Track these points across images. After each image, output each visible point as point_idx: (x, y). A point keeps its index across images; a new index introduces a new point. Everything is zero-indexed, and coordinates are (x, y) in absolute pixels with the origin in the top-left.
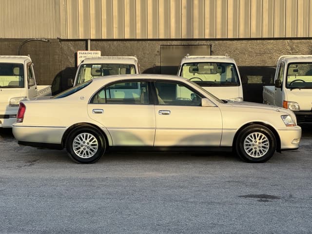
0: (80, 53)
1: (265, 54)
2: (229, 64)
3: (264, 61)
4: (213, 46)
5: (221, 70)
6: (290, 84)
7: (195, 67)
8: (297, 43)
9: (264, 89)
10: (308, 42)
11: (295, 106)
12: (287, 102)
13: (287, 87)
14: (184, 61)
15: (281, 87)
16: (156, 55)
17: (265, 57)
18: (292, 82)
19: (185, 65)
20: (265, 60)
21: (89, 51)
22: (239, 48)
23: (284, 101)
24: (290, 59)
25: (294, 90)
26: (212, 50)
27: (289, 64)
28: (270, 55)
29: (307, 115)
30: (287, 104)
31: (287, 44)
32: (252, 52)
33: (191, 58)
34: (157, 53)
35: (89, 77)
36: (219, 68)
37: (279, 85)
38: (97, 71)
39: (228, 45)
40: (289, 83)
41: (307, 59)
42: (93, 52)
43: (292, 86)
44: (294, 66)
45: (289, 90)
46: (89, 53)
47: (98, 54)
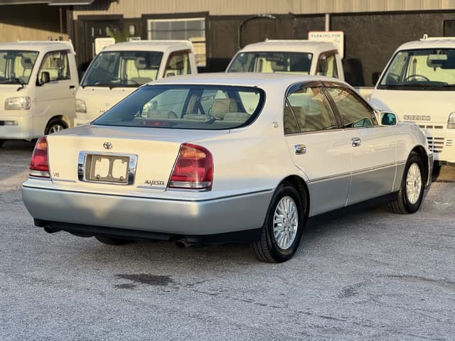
0: (312, 36)
21: (327, 33)
42: (331, 33)
46: (326, 36)
47: (339, 36)
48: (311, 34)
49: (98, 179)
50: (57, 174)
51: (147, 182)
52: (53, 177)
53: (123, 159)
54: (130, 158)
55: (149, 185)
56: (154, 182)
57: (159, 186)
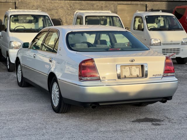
1: (53, 10)
4: (17, 3)
5: (35, 20)
7: (16, 18)
8: (74, 3)
10: (80, 3)
20: (53, 14)
22: (35, 5)
26: (16, 6)
31: (67, 4)
32: (44, 8)
39: (28, 3)
49: (125, 77)
51: (154, 75)
52: (101, 79)
53: (137, 66)
54: (145, 65)
55: (155, 77)
56: (157, 75)
57: (159, 76)
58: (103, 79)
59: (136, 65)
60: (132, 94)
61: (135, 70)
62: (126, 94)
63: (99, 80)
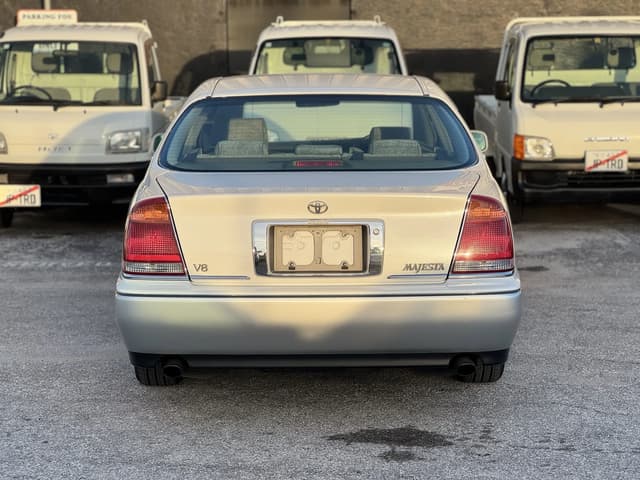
0: (24, 16)
2: (380, 42)
3: (478, 35)
5: (362, 57)
6: (532, 93)
7: (298, 51)
9: (477, 104)
11: (541, 147)
12: (523, 138)
13: (524, 99)
14: (266, 35)
15: (510, 99)
16: (218, 21)
17: (484, 25)
18: (536, 87)
19: (269, 45)
20: (482, 33)
21: (48, 12)
23: (517, 136)
24: (534, 26)
25: (541, 108)
26: (353, 7)
27: (531, 41)
28: (493, 20)
29: (574, 170)
30: (522, 142)
32: (449, 12)
33: (285, 27)
34: (217, 16)
35: (27, 75)
36: (358, 53)
37: (503, 93)
38: (47, 61)
40: (531, 89)
41: (576, 27)
42: (56, 13)
43: (537, 96)
44: (544, 43)
45: (529, 106)
46: (48, 17)
47: (69, 17)
48: (21, 14)
49: (292, 270)
50: (204, 267)
51: (408, 267)
52: (192, 271)
53: (342, 229)
54: (372, 227)
55: (413, 272)
56: (423, 267)
57: (432, 272)
58: (200, 273)
59: (342, 227)
60: (310, 335)
61: (336, 245)
62: (287, 332)
63: (183, 274)
